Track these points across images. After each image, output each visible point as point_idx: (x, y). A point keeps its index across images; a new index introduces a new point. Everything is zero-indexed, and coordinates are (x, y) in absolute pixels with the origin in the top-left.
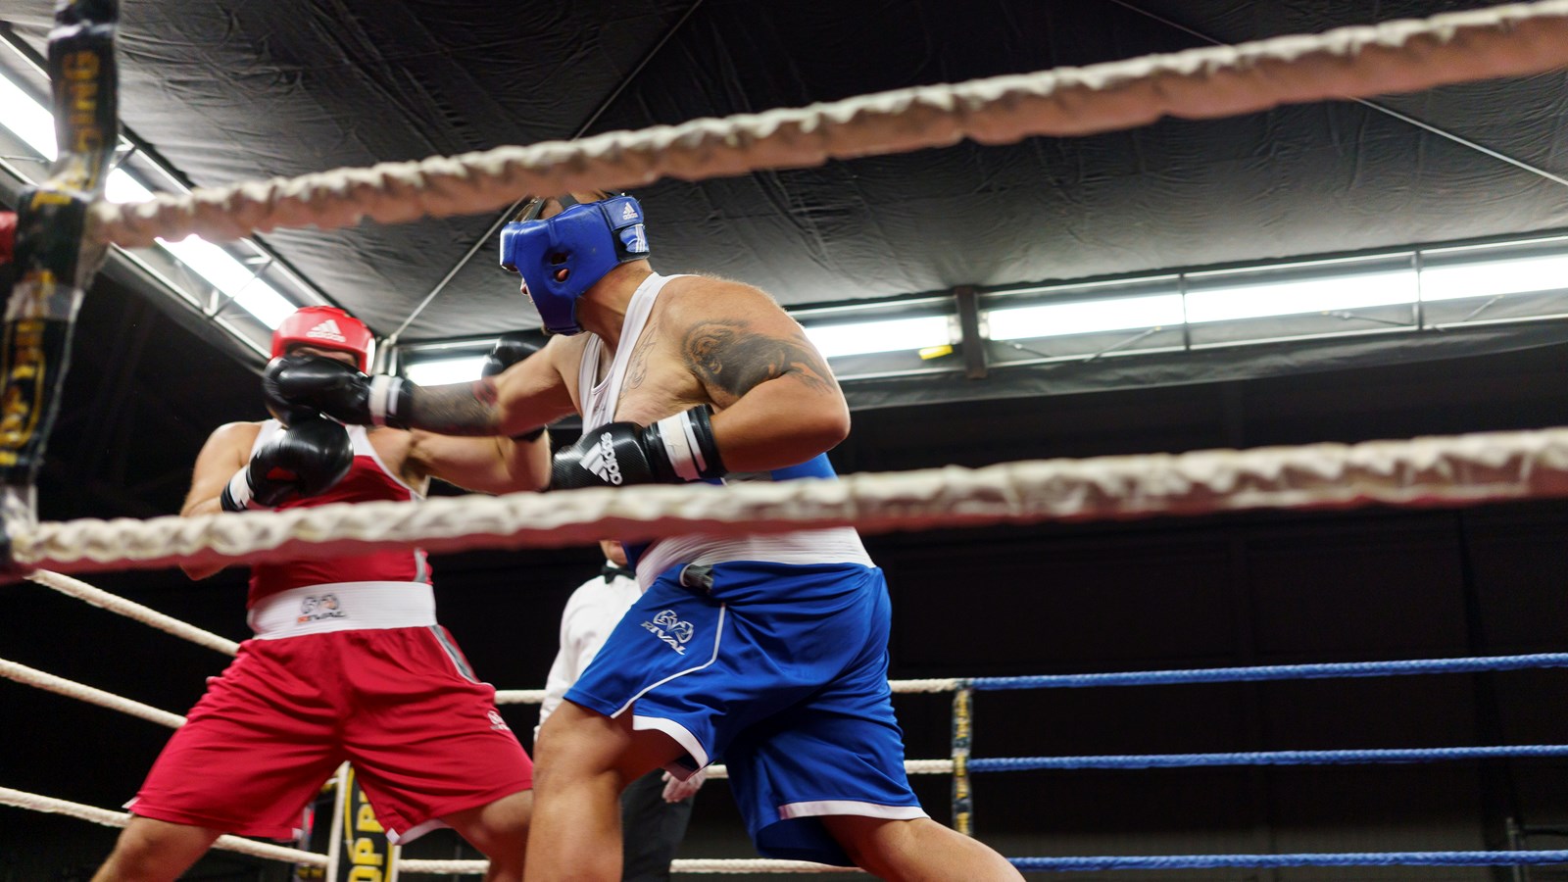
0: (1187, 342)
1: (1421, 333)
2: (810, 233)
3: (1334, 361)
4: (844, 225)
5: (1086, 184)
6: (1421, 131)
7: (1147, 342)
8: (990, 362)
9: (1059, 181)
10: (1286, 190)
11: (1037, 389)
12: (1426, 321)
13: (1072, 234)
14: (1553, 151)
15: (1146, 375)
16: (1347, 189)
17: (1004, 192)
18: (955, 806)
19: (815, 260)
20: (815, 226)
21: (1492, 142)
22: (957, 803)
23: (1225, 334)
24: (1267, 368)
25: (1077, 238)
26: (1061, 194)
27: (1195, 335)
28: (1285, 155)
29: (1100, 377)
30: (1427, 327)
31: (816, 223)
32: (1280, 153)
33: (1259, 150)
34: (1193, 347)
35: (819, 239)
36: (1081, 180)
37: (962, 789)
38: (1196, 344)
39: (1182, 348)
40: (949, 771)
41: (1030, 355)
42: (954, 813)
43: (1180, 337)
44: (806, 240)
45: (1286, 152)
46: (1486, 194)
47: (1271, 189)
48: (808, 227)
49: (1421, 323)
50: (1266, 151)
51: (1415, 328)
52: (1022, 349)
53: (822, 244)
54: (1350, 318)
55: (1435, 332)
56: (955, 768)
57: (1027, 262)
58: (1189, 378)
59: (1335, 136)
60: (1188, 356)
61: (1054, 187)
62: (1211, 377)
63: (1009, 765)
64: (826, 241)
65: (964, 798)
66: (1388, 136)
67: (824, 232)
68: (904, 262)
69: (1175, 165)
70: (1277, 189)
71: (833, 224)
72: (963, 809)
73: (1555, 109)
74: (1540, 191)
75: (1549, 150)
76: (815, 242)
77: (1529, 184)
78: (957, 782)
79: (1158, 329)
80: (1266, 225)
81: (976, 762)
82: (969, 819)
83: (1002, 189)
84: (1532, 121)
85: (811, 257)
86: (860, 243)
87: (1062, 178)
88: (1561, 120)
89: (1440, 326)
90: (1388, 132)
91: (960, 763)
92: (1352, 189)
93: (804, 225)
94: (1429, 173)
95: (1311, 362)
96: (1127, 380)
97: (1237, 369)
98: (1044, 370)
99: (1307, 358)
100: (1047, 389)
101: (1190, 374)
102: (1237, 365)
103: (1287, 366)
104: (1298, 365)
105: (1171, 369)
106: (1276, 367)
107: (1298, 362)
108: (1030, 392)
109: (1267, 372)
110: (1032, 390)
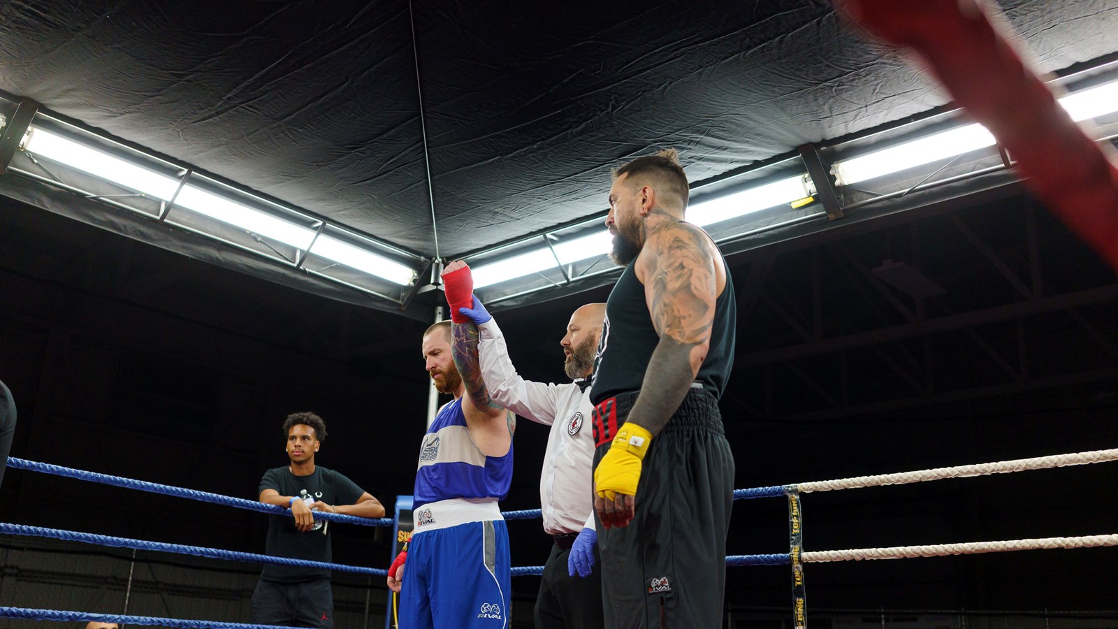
0: (165, 215)
1: (297, 270)
3: (244, 267)
4: (36, 31)
7: (131, 201)
11: (40, 201)
15: (125, 226)
23: (184, 219)
24: (204, 255)
27: (171, 212)
30: (301, 268)
34: (166, 220)
38: (169, 219)
39: (156, 217)
41: (45, 174)
43: (156, 208)
49: (300, 264)
51: (295, 265)
52: (37, 164)
54: (260, 241)
55: (304, 272)
58: (153, 240)
60: (160, 225)
62: (168, 247)
79: (143, 195)
89: (307, 270)
95: (233, 262)
96: (112, 224)
97: (184, 248)
98: (48, 189)
99: (230, 259)
100: (49, 206)
101: (155, 237)
102: (186, 245)
103: (217, 258)
104: (223, 260)
105: (143, 229)
106: (210, 256)
107: (224, 258)
108: (34, 203)
109: (203, 257)
110: (36, 202)
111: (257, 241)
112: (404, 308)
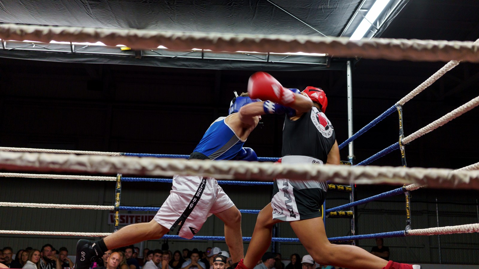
0: (203, 56)
1: (268, 63)
2: (87, 5)
3: (243, 68)
4: (98, 5)
5: (177, 5)
6: (274, 6)
7: (191, 54)
8: (142, 54)
9: (168, 3)
10: (235, 16)
11: (156, 64)
12: (269, 59)
13: (172, 19)
14: (308, 17)
15: (189, 65)
16: (252, 19)
17: (151, 3)
18: (116, 191)
19: (88, 14)
20: (88, 4)
21: (292, 12)
22: (117, 190)
23: (214, 55)
24: (224, 67)
25: (173, 21)
26: (169, 7)
27: (205, 54)
28: (236, 6)
29: (176, 63)
31: (89, 3)
32: (234, 5)
33: (228, 4)
34: (204, 58)
35: (90, 8)
36: (175, 4)
37: (119, 186)
38: (205, 57)
39: (201, 58)
40: (116, 180)
41: (156, 54)
42: (116, 193)
43: (201, 54)
44: (85, 8)
45: (236, 5)
46: (289, 26)
47: (231, 16)
48: (86, 4)
49: (268, 60)
50: (230, 5)
51: (266, 61)
52: (153, 51)
53: (90, 10)
54: (249, 55)
55: (271, 63)
56: (117, 180)
57: (157, 25)
58: (202, 67)
59: (250, 4)
60: (202, 60)
61: (167, 4)
62: (209, 68)
63: (134, 180)
64: (92, 9)
65: (119, 188)
66: (265, 6)
67: (91, 6)
68: (118, 19)
69: (204, 4)
70: (233, 16)
71: (95, 4)
72: (118, 192)
73: (309, 7)
74: (303, 28)
75: (307, 17)
76: (88, 8)
77: (301, 25)
78: (117, 184)
79: (195, 51)
80: (228, 26)
81: (124, 178)
82: (120, 195)
83: (150, 2)
84: (304, 8)
85: (87, 13)
86: (103, 11)
87: (169, 2)
88: (311, 9)
89: (273, 61)
90: (265, 5)
91: (119, 178)
92: (253, 19)
93: (85, 3)
94: (275, 18)
95: (237, 67)
96: (184, 65)
97: (216, 66)
98: (159, 59)
99: (236, 66)
100: (160, 65)
101: (202, 66)
102: (216, 65)
103: (230, 67)
104: (233, 67)
105: (197, 64)
106: (227, 67)
107: (233, 66)
108: (154, 65)
109: (224, 68)
110: (155, 65)
111: (248, 56)
112: (329, 66)
